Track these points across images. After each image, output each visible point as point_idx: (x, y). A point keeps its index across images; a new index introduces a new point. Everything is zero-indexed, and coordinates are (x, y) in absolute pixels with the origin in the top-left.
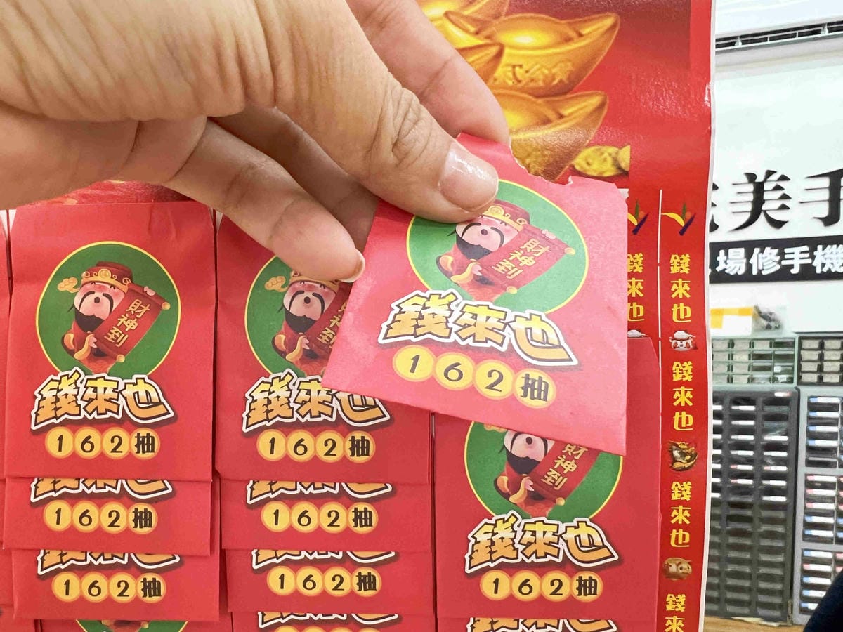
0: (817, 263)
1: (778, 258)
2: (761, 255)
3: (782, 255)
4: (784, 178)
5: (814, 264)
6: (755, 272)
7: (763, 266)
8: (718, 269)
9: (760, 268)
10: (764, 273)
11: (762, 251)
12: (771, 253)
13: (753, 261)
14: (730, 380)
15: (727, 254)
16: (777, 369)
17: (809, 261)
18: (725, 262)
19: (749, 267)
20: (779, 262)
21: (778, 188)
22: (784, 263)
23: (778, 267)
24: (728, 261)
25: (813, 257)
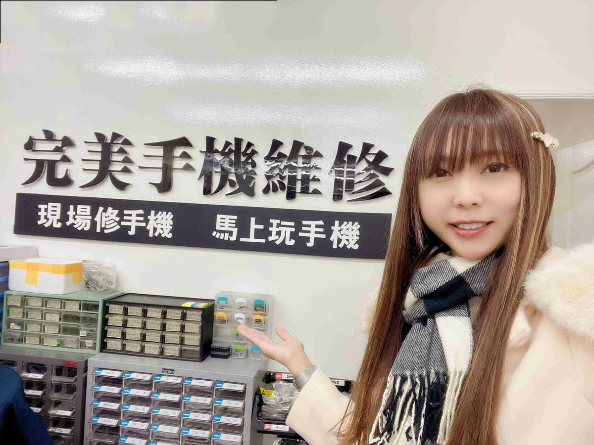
0: (150, 227)
1: (118, 219)
2: (104, 213)
3: (121, 215)
4: (127, 142)
5: (148, 228)
6: (98, 230)
7: (106, 225)
8: (68, 223)
9: (103, 226)
10: (106, 231)
11: (105, 211)
12: (112, 213)
13: (97, 219)
14: (41, 342)
15: (75, 210)
16: (83, 333)
17: (144, 224)
18: (74, 218)
19: (94, 224)
20: (119, 223)
21: (121, 151)
22: (123, 223)
23: (118, 227)
24: (76, 217)
25: (147, 221)
